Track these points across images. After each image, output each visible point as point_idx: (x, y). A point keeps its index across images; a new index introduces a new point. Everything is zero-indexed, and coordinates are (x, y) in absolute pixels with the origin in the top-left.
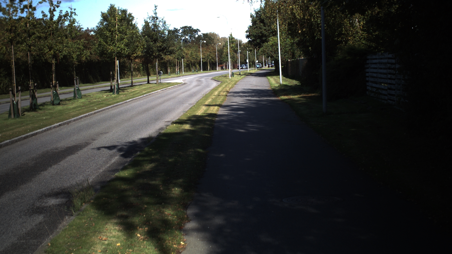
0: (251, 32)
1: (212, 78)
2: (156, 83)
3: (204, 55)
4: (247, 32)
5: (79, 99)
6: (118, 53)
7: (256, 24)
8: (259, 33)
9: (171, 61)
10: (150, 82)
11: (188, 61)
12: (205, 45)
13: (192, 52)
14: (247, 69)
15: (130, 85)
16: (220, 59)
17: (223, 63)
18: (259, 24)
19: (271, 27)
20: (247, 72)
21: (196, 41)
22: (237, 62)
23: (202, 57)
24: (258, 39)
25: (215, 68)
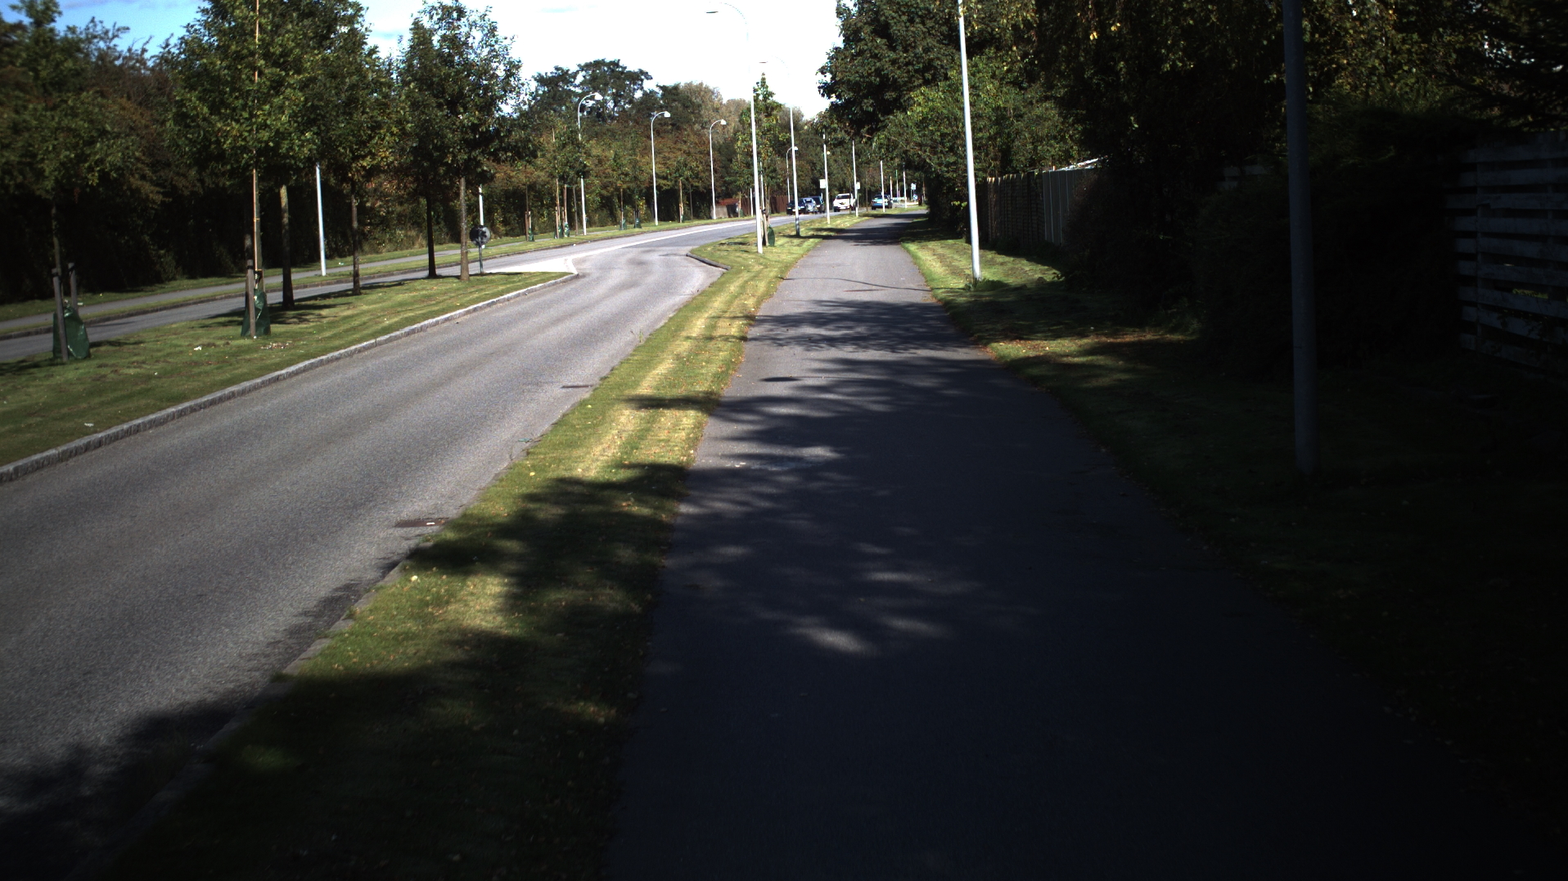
0: (842, 72)
1: (692, 251)
2: (458, 277)
3: (665, 164)
4: (823, 71)
5: (77, 360)
6: (264, 151)
7: (860, 40)
8: (870, 75)
9: (543, 186)
10: (438, 272)
11: (604, 187)
12: (670, 127)
13: (616, 154)
14: (822, 215)
15: (350, 285)
16: (722, 177)
17: (737, 194)
18: (872, 41)
19: (917, 51)
20: (825, 227)
21: (636, 114)
22: (786, 189)
23: (659, 172)
24: (867, 98)
25: (707, 209)
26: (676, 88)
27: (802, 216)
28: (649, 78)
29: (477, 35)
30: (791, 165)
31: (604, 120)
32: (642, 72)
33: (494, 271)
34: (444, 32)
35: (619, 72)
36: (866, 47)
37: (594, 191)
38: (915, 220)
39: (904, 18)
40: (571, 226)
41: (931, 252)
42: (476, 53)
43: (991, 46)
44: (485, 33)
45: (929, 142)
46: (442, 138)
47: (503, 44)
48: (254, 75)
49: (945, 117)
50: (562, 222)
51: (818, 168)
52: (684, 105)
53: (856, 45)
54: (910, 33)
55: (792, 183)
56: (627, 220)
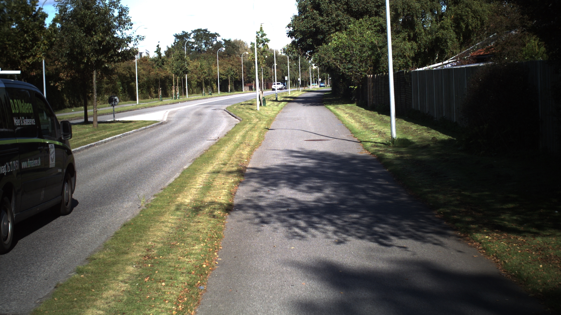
1: (227, 108)
3: (223, 69)
8: (311, 27)
12: (227, 55)
13: (201, 64)
14: (286, 90)
16: (247, 75)
17: (252, 82)
18: (312, 12)
19: (333, 16)
20: (288, 96)
21: (213, 50)
22: (272, 80)
23: (221, 72)
24: (309, 38)
25: (241, 88)
26: (229, 40)
27: (278, 90)
28: (219, 36)
30: (274, 71)
31: (201, 52)
32: (216, 34)
33: (120, 119)
35: (207, 33)
36: (309, 15)
37: (194, 80)
38: (325, 93)
41: (343, 111)
43: (367, 14)
45: (339, 58)
46: (81, 48)
49: (347, 46)
50: (176, 93)
51: (285, 72)
52: (232, 47)
53: (304, 14)
54: (329, 8)
55: (274, 78)
56: (207, 92)
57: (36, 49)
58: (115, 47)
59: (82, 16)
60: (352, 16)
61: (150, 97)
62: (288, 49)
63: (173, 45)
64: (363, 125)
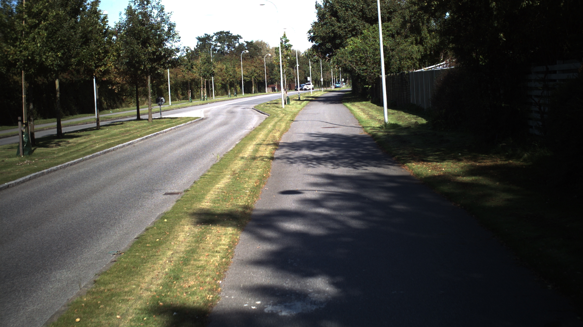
0: (317, 32)
1: (255, 107)
2: (148, 120)
3: (246, 71)
4: (309, 32)
7: (325, 18)
8: (329, 33)
9: (197, 80)
12: (249, 57)
13: (227, 67)
14: (309, 91)
15: (95, 125)
16: (270, 76)
17: (275, 83)
18: (330, 19)
19: (349, 23)
20: (310, 96)
21: (236, 52)
22: (294, 81)
23: (244, 74)
24: (328, 43)
25: (264, 89)
26: (252, 42)
27: (301, 91)
28: (241, 38)
29: (155, 12)
30: (296, 72)
31: (224, 55)
32: (238, 36)
33: (166, 117)
34: (141, 10)
35: (229, 36)
36: (328, 21)
37: (219, 82)
38: (346, 93)
39: (344, 9)
40: (208, 95)
41: (357, 107)
42: (155, 20)
44: (159, 11)
45: (355, 60)
46: (139, 58)
47: (167, 16)
48: (23, 23)
49: (362, 50)
50: (204, 95)
51: (307, 73)
52: (255, 48)
53: (324, 21)
54: (346, 15)
55: (297, 79)
56: (232, 93)
57: (107, 60)
58: (166, 56)
59: (139, 31)
60: (367, 22)
61: (177, 99)
62: (309, 52)
63: (196, 48)
64: (370, 116)
